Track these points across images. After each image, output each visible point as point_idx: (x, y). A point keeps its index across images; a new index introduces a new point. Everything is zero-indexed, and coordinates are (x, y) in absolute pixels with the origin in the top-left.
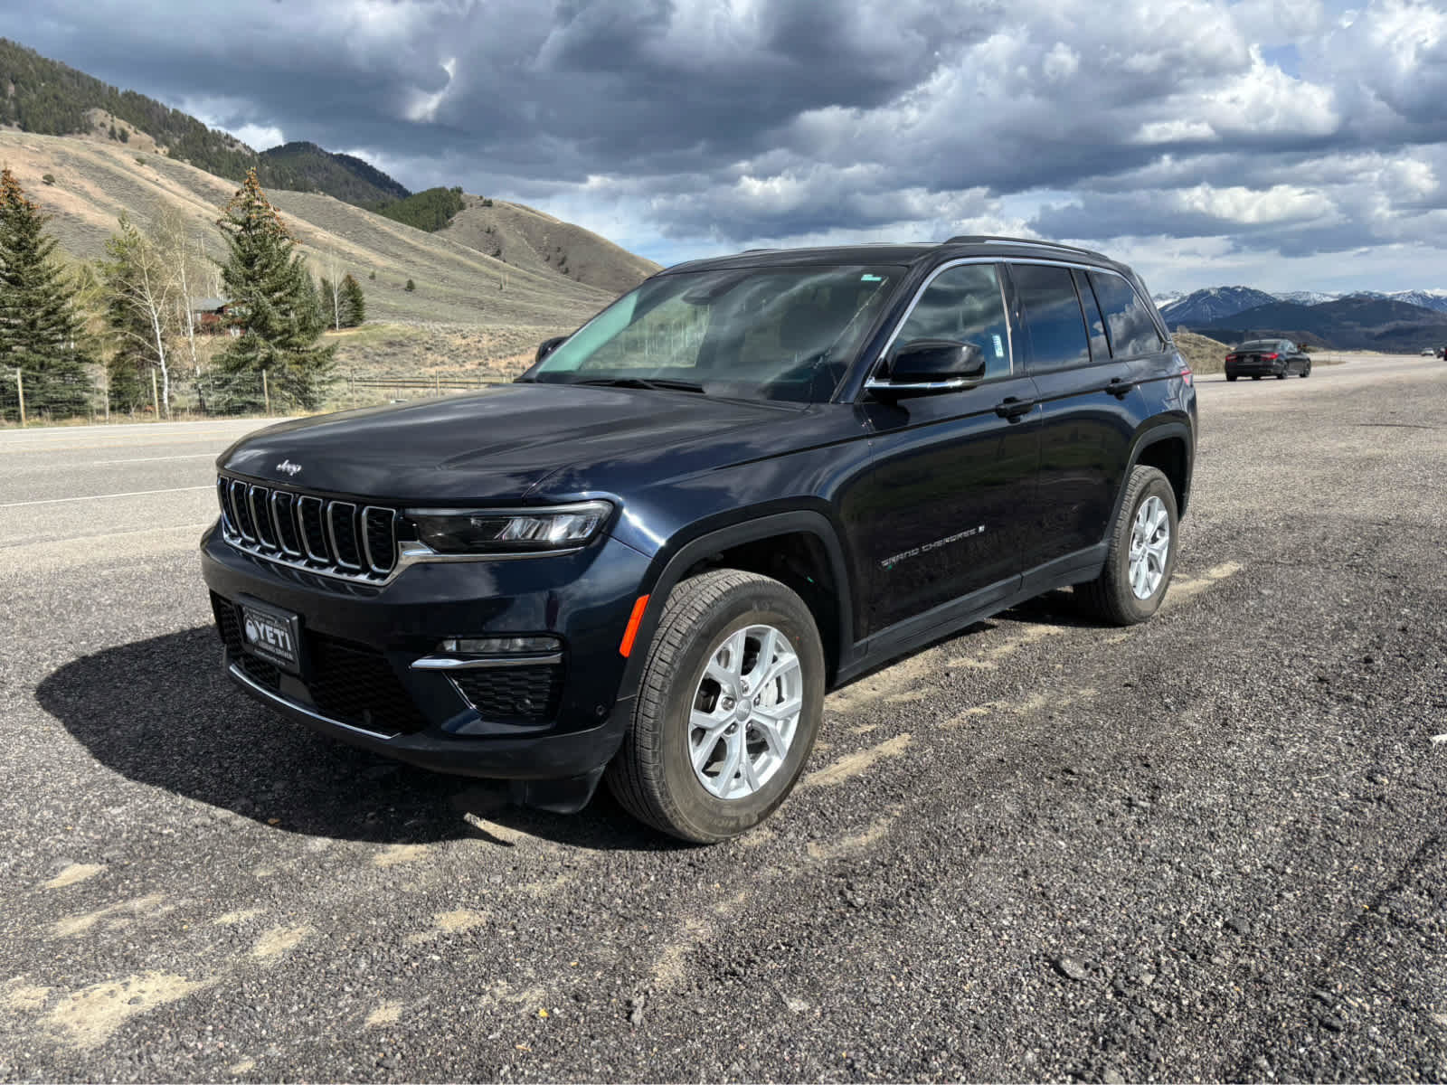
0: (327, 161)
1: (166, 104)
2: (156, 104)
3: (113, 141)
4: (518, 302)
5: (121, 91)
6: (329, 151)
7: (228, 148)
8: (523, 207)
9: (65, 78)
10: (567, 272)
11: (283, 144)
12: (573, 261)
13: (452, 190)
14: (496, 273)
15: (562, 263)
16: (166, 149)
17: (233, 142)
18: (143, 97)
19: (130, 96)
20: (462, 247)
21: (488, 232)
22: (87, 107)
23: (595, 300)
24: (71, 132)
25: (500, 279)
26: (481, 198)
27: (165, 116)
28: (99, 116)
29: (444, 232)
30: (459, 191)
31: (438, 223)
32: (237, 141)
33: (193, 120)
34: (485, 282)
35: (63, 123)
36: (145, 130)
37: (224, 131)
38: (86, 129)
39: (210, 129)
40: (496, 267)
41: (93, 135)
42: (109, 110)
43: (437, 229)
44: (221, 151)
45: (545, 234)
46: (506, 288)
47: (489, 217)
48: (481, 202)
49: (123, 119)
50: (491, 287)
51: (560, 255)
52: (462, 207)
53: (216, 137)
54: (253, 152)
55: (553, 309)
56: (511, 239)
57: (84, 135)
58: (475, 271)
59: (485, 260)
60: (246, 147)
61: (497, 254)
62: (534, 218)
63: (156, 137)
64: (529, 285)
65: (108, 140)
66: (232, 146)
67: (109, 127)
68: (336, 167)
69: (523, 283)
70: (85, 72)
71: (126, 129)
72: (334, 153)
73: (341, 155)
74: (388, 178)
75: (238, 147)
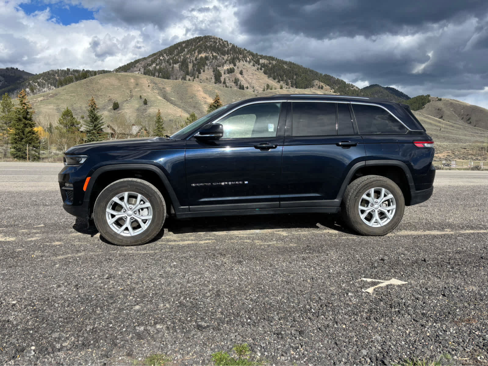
0: (382, 90)
1: (335, 77)
2: (332, 77)
3: (319, 89)
4: (447, 135)
5: (323, 74)
6: (383, 86)
7: (352, 88)
8: (454, 100)
9: (309, 73)
10: (470, 123)
11: (368, 86)
12: (473, 119)
13: (426, 96)
14: (439, 124)
15: (469, 120)
16: (333, 90)
17: (353, 86)
18: (329, 76)
19: (326, 76)
20: (427, 115)
21: (439, 109)
22: (313, 80)
23: (481, 134)
24: (308, 88)
25: (440, 127)
26: (437, 98)
27: (334, 80)
28: (316, 82)
29: (421, 110)
30: (429, 96)
31: (419, 107)
32: (354, 86)
33: (342, 81)
34: (435, 128)
35: (306, 85)
36: (328, 85)
37: (351, 83)
38: (312, 86)
39: (347, 83)
40: (440, 122)
41: (314, 88)
42: (319, 80)
43: (418, 110)
44: (349, 89)
45: (462, 109)
46: (442, 129)
47: (440, 104)
48: (437, 99)
49: (323, 82)
50: (436, 129)
51: (468, 117)
52: (429, 101)
53: (348, 85)
54: (359, 89)
55: (462, 137)
56: (447, 112)
57: (311, 88)
58: (431, 124)
59: (436, 120)
60: (357, 87)
61: (441, 118)
62: (458, 104)
63: (331, 87)
64: (453, 128)
65: (318, 89)
66: (353, 88)
67: (318, 85)
68: (386, 92)
69: (451, 128)
70: (315, 70)
71: (323, 85)
72: (385, 87)
73: (387, 87)
74: (403, 93)
75: (355, 88)
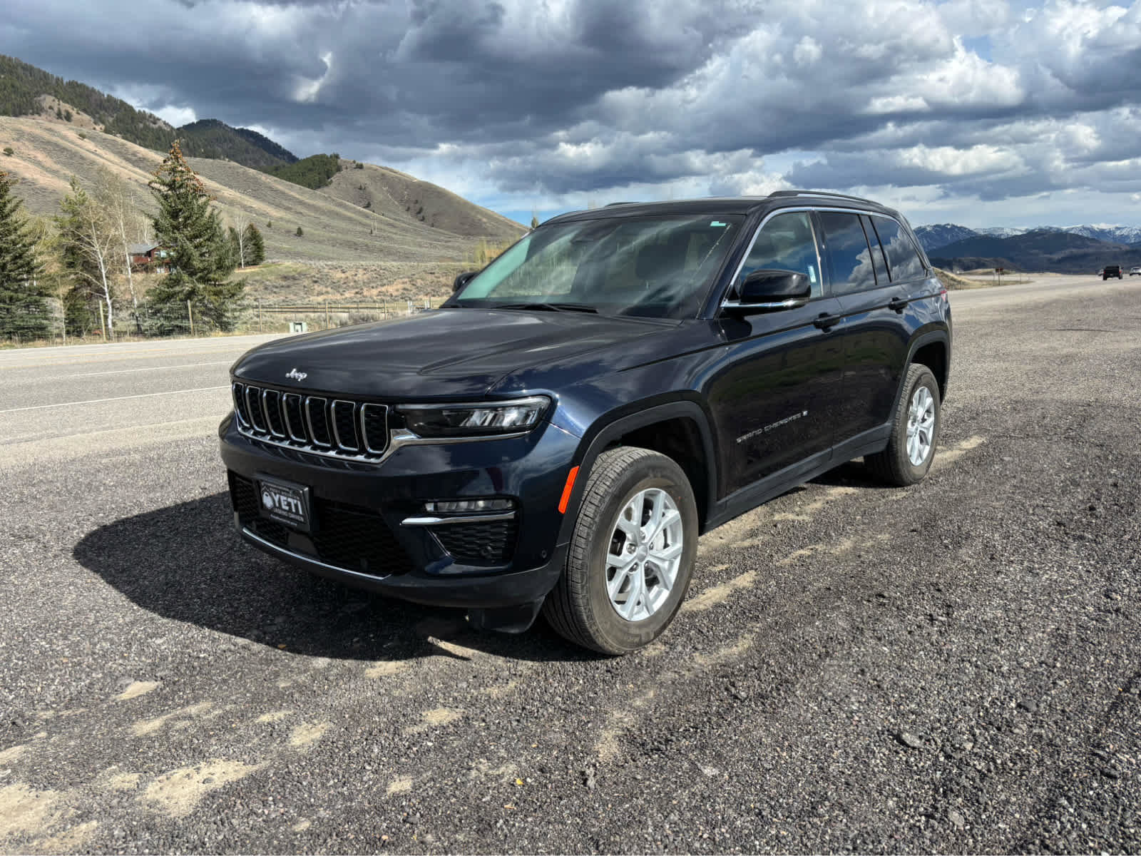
0: (231, 135)
1: (101, 91)
2: (93, 90)
3: (60, 120)
4: (385, 244)
5: (66, 80)
6: (233, 127)
7: (152, 125)
8: (387, 169)
9: (20, 71)
10: (423, 219)
11: (195, 121)
12: (428, 211)
13: (331, 156)
14: (368, 221)
15: (419, 213)
16: (103, 127)
17: (156, 120)
18: (81, 86)
19: (73, 85)
20: (340, 200)
21: (360, 189)
22: (38, 94)
23: (446, 242)
24: (26, 114)
25: (370, 226)
26: (354, 162)
27: (101, 101)
28: (48, 100)
29: (326, 189)
30: (337, 157)
31: (320, 182)
32: (159, 119)
33: (123, 104)
34: (359, 228)
35: (19, 106)
36: (85, 111)
37: (147, 111)
38: (38, 111)
39: (137, 110)
40: (367, 216)
41: (44, 116)
42: (56, 96)
43: (319, 187)
44: (146, 127)
45: (405, 190)
46: (375, 232)
47: (361, 177)
48: (354, 165)
49: (68, 103)
50: (363, 232)
51: (418, 206)
52: (339, 169)
53: (142, 116)
54: (172, 128)
55: (414, 249)
56: (379, 194)
57: (36, 116)
58: (350, 219)
59: (360, 212)
60: (165, 123)
61: (368, 206)
62: (397, 177)
63: (94, 117)
64: (394, 231)
65: (55, 120)
66: (155, 123)
67: (56, 109)
68: (238, 139)
69: (386, 228)
70: (36, 66)
71: (71, 111)
72: (237, 128)
73: (242, 130)
74: (280, 147)
75: (160, 124)
